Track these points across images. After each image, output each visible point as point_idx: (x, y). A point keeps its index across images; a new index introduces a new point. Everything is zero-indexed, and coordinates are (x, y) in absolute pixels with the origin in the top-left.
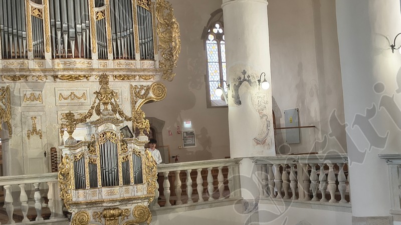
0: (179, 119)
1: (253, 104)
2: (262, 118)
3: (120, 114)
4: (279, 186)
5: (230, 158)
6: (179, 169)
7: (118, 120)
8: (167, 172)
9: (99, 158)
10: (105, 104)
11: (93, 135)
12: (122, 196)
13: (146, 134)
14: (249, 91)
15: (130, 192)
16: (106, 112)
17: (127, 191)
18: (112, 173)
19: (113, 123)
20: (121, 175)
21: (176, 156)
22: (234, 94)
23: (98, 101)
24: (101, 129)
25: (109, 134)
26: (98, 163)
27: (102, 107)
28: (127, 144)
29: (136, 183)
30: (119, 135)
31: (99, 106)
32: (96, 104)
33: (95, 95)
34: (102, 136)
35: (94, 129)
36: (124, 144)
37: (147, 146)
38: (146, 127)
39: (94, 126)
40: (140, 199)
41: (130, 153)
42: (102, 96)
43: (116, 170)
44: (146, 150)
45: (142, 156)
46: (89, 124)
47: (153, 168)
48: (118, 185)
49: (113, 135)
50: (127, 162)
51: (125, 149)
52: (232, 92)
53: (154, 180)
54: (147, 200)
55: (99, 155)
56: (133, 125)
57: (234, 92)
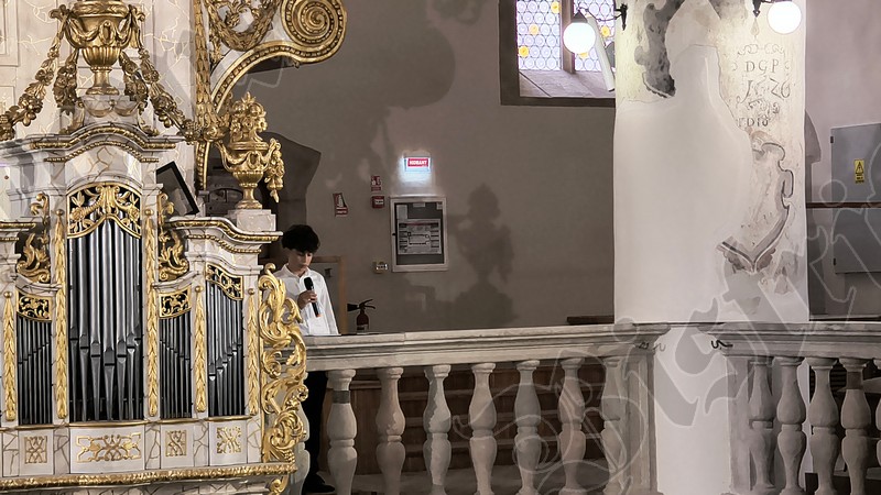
1: (724, 94)
2: (760, 154)
3: (159, 111)
4: (826, 450)
5: (610, 320)
6: (400, 361)
7: (151, 134)
8: (345, 369)
9: (61, 298)
10: (98, 62)
11: (43, 196)
12: (154, 463)
13: (267, 203)
14: (710, 36)
15: (190, 449)
16: (97, 102)
17: (178, 445)
18: (115, 365)
19: (126, 145)
20: (152, 372)
21: (362, 306)
22: (646, 48)
23: (66, 49)
24: (82, 166)
25: (109, 198)
26: (59, 318)
27: (85, 79)
28: (183, 240)
29: (215, 411)
30: (151, 201)
31: (73, 71)
32: (56, 66)
33: (57, 24)
34: (79, 202)
35: (44, 175)
36: (171, 243)
37: (270, 255)
38: (266, 174)
39: (47, 156)
40: (235, 483)
41: (195, 283)
42: (85, 30)
43: (131, 352)
44: (263, 273)
45: (246, 297)
46: (26, 147)
47: (291, 352)
48: (142, 418)
49: (128, 200)
50: (183, 321)
51: (177, 261)
52: (639, 37)
53: (294, 404)
54: (263, 488)
55: (64, 285)
56: (197, 161)
57: (644, 36)
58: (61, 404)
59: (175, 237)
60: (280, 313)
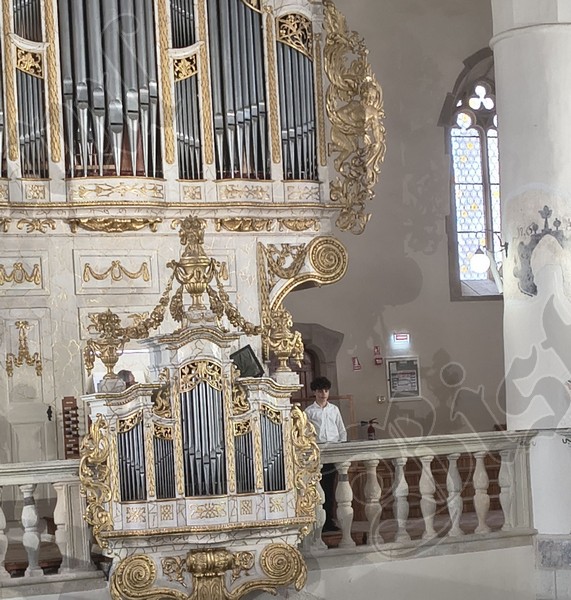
0: (377, 328)
3: (230, 318)
5: (504, 428)
6: (377, 456)
7: (225, 331)
9: (178, 426)
10: (195, 292)
11: (166, 369)
12: (234, 519)
13: (295, 369)
14: (557, 259)
15: (255, 510)
16: (195, 314)
17: (247, 509)
18: (210, 463)
19: (212, 339)
20: (231, 468)
21: (371, 422)
22: (520, 268)
23: (176, 285)
24: (184, 353)
25: (203, 368)
26: (177, 438)
27: (187, 300)
28: (247, 391)
29: (268, 488)
30: (228, 369)
31: (181, 297)
32: (172, 293)
33: (171, 271)
34: (186, 371)
35: (166, 355)
36: (239, 393)
37: (302, 399)
38: (294, 351)
39: (167, 346)
40: (280, 529)
41: (254, 416)
42: (187, 274)
43: (219, 456)
44: (293, 408)
45: (284, 422)
46: (156, 342)
47: (311, 453)
48: (226, 493)
49: (213, 369)
50: (248, 437)
51: (243, 403)
52: (515, 261)
53: (314, 483)
54: (297, 532)
55: (180, 419)
56: (263, 344)
57: (519, 261)
58: (180, 486)
59: (242, 389)
60: (304, 431)
